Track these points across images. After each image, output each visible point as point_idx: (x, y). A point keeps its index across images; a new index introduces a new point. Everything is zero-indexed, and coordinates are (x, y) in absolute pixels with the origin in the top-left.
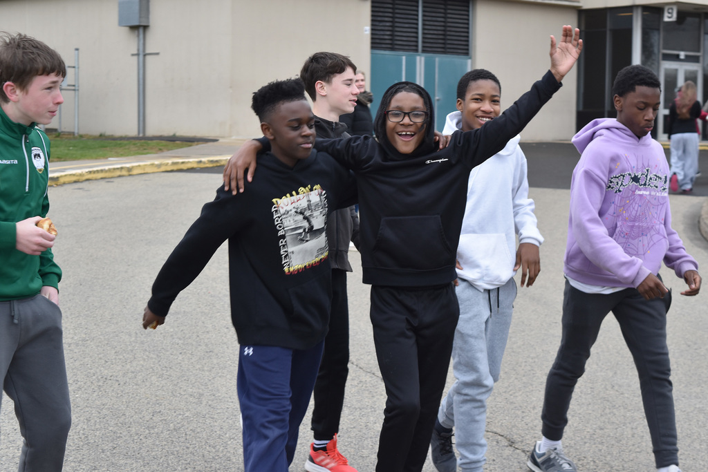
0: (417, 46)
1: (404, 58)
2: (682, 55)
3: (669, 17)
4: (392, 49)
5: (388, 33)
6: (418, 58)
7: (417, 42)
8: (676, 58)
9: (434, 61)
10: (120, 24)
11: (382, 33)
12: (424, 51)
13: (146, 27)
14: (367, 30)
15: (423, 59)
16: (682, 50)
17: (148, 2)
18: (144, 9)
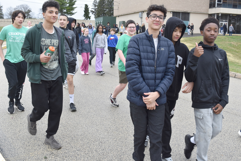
2: (224, 21)
3: (220, 15)
8: (223, 21)
10: (139, 17)
13: (142, 18)
16: (224, 20)
17: (142, 14)
18: (142, 15)
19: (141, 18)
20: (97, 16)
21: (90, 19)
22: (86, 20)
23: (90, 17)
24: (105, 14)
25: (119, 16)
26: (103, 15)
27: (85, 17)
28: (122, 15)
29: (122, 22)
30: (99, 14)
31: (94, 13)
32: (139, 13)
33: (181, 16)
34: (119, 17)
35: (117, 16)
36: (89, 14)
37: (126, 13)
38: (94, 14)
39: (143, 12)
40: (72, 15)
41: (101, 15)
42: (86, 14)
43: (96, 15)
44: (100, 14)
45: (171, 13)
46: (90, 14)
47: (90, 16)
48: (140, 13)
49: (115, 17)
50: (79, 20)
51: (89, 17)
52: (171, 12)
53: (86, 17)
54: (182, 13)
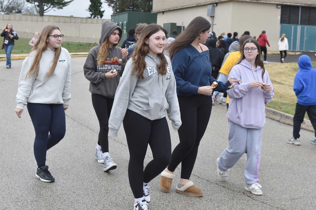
0: (298, 23)
1: (293, 27)
4: (289, 23)
5: (288, 18)
6: (298, 26)
7: (298, 21)
9: (305, 28)
10: (208, 16)
11: (285, 18)
12: (301, 24)
13: (214, 17)
14: (279, 17)
15: (300, 27)
17: (214, 9)
18: (213, 11)
19: (211, 17)
20: (118, 10)
21: (102, 16)
22: (92, 17)
23: (103, 12)
24: (137, 6)
25: (163, 12)
26: (133, 9)
27: (91, 13)
28: (170, 11)
29: (170, 25)
30: (124, 6)
31: (113, 5)
32: (208, 6)
33: (301, 15)
34: (165, 14)
35: (160, 12)
36: (100, 6)
37: (179, 5)
38: (113, 7)
39: (217, 4)
40: (63, 6)
41: (128, 8)
42: (95, 5)
43: (118, 8)
44: (126, 7)
45: (278, 7)
46: (102, 6)
47: (102, 10)
48: (210, 7)
49: (156, 15)
50: (78, 18)
51: (100, 11)
52: (277, 5)
53: (94, 11)
54: (303, 7)
